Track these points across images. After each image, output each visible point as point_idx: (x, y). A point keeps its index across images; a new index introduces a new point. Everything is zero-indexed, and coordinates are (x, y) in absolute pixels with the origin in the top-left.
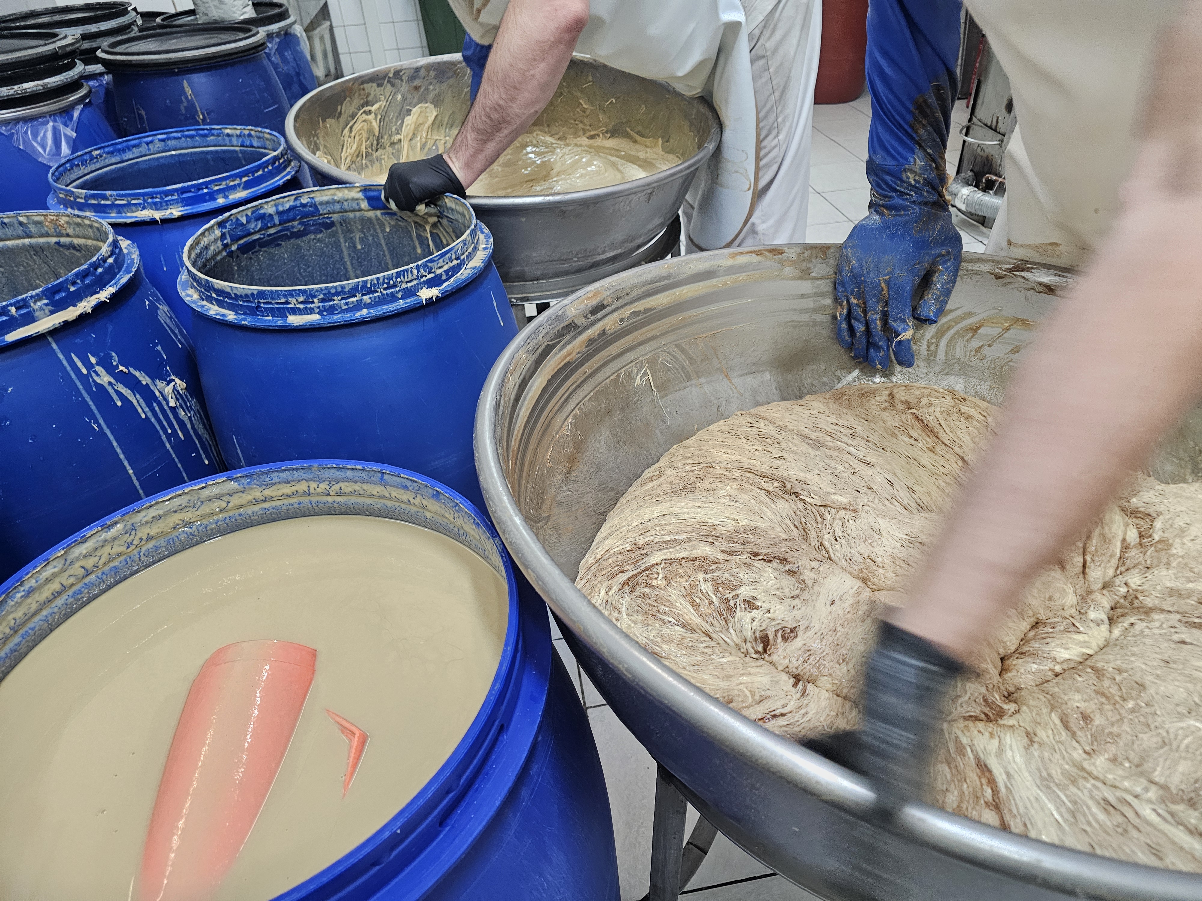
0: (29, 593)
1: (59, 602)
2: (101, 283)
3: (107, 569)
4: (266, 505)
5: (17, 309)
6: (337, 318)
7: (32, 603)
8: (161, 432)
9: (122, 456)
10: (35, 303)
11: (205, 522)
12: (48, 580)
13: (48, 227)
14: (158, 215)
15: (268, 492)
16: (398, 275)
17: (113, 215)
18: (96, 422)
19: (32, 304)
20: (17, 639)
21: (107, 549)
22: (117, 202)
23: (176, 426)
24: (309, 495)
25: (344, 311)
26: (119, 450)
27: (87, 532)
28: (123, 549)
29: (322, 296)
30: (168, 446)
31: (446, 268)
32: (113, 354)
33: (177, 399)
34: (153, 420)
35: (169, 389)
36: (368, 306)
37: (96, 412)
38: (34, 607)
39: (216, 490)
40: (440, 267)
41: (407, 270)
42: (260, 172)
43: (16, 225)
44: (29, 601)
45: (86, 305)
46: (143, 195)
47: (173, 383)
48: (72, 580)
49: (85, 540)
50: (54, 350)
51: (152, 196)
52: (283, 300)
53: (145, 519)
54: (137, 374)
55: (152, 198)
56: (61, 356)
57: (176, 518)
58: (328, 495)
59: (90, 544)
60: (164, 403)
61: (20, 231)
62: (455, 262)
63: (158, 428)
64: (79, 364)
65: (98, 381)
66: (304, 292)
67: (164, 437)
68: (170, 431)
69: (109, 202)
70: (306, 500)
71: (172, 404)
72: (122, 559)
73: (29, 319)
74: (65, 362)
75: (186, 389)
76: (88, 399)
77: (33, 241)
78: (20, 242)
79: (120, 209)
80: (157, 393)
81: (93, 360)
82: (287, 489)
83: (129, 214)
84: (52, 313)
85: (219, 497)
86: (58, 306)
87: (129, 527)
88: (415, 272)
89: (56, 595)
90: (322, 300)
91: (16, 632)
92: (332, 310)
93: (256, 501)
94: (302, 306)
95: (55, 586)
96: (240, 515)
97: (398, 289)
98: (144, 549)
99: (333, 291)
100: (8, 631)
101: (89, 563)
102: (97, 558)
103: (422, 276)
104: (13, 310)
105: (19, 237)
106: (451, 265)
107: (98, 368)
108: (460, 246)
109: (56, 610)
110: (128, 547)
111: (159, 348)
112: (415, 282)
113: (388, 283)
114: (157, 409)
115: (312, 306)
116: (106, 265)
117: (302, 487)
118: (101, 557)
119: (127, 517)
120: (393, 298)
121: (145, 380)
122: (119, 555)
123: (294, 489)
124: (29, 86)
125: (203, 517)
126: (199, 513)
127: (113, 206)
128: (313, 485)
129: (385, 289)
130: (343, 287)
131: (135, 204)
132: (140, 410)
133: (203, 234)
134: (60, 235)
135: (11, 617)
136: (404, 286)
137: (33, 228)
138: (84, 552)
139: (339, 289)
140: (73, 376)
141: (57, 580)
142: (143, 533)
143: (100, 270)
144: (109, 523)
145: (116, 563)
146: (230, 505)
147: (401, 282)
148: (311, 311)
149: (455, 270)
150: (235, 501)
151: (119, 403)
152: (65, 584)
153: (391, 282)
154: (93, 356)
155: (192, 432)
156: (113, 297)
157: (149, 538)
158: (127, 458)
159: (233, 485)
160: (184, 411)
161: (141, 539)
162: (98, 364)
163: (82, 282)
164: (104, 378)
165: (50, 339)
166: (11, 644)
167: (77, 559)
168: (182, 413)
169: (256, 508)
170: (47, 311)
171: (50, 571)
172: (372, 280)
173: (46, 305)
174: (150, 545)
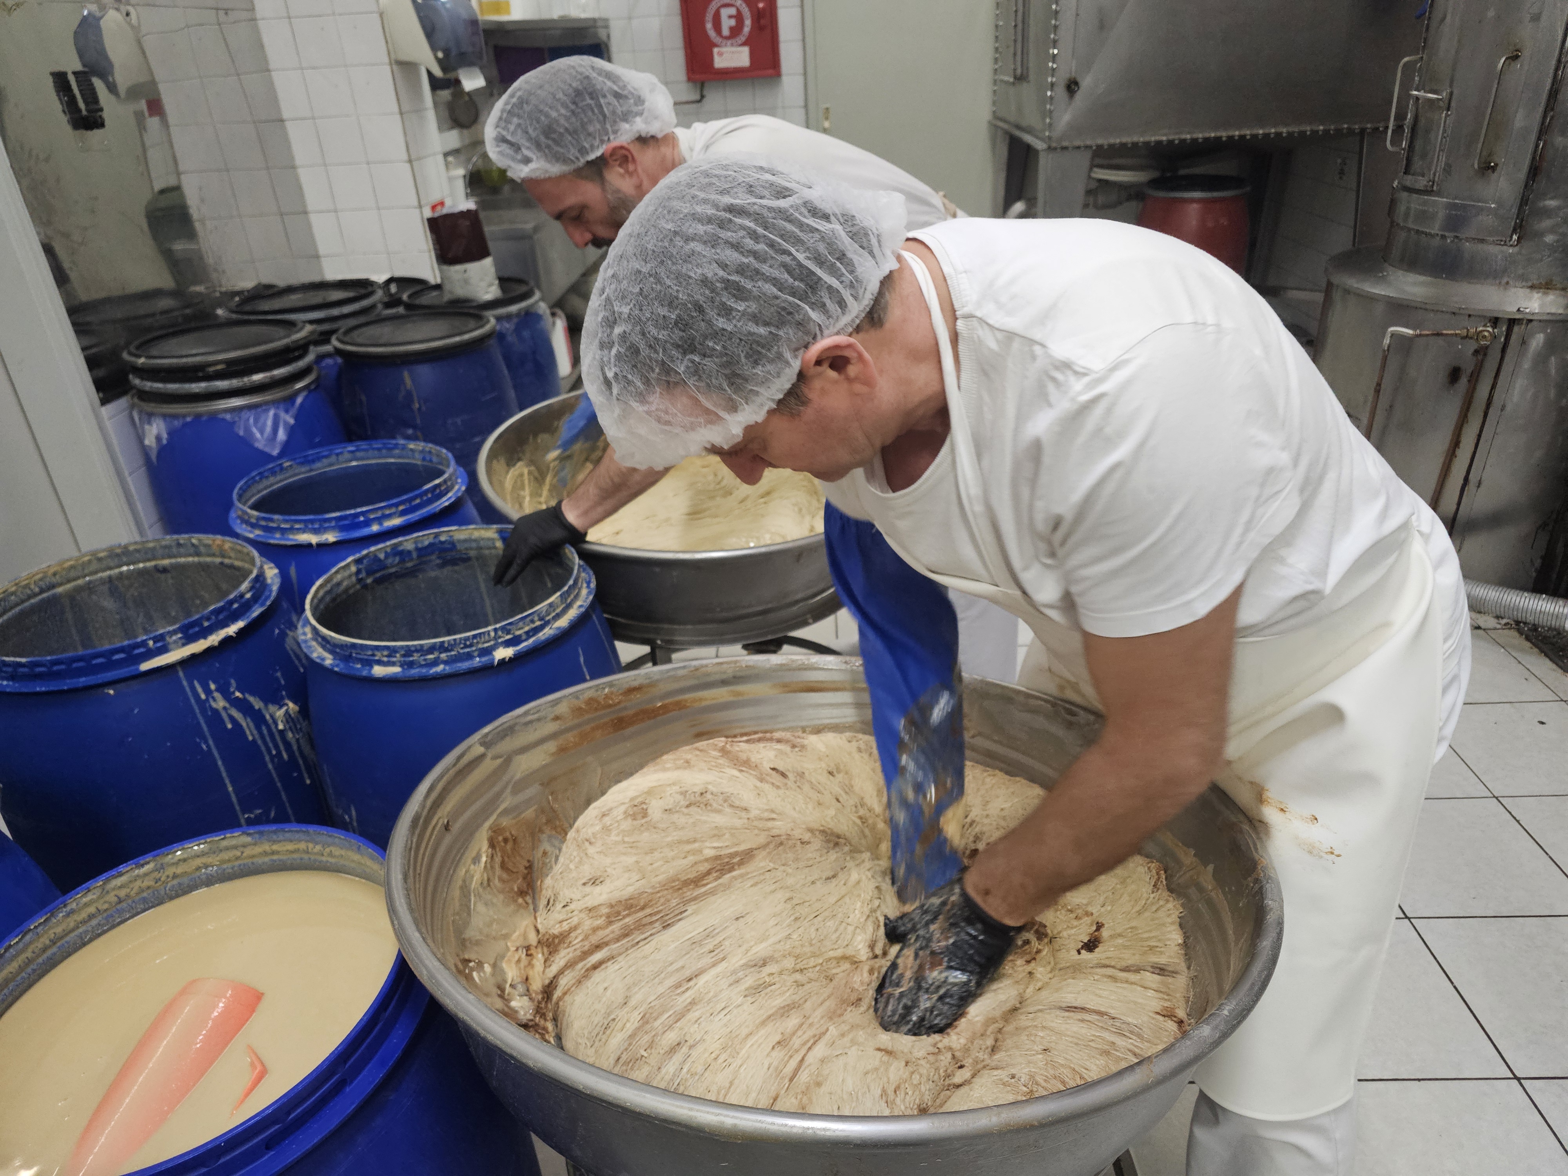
0: (68, 915)
1: (94, 922)
2: (234, 617)
3: (137, 898)
4: (275, 857)
5: (155, 642)
6: (415, 672)
7: (71, 922)
8: (265, 753)
9: (224, 774)
10: (171, 637)
11: (225, 866)
12: (86, 905)
13: (215, 549)
14: (314, 539)
15: (275, 847)
16: (475, 637)
17: (278, 535)
18: (206, 742)
19: (168, 638)
20: (54, 949)
21: (138, 883)
22: (283, 526)
23: (282, 747)
24: (308, 853)
25: (421, 666)
26: (222, 769)
27: (122, 868)
28: (152, 883)
29: (403, 652)
30: (270, 766)
31: (527, 629)
32: (233, 681)
33: (288, 722)
34: (259, 742)
35: (280, 713)
36: (445, 663)
37: (207, 734)
38: (72, 924)
39: (234, 842)
40: (520, 629)
41: (484, 633)
42: (418, 501)
43: (190, 545)
44: (69, 919)
45: (214, 639)
46: (305, 521)
47: (285, 708)
48: (106, 906)
49: (121, 875)
50: (178, 678)
51: (312, 522)
52: (370, 653)
53: (172, 861)
54: (251, 699)
55: (312, 524)
56: (185, 683)
57: (199, 862)
58: (323, 855)
59: (123, 879)
60: (273, 727)
61: (192, 550)
62: (538, 623)
63: (263, 749)
64: (200, 690)
65: (214, 705)
66: (387, 648)
67: (267, 758)
68: (274, 752)
69: (274, 525)
70: (306, 857)
71: (281, 727)
72: (149, 891)
73: (164, 650)
74: (188, 689)
75: (299, 712)
76: (202, 722)
77: (202, 559)
78: (190, 559)
79: (284, 531)
80: (268, 717)
81: (213, 687)
82: (290, 847)
83: (291, 537)
84: (184, 645)
85: (235, 847)
86: (189, 639)
87: (159, 866)
88: (492, 634)
89: (91, 917)
90: (404, 656)
91: (54, 943)
92: (411, 665)
93: (265, 853)
94: (385, 659)
95: (92, 909)
96: (253, 863)
97: (474, 648)
98: (169, 885)
99: (413, 649)
100: (48, 942)
101: (122, 893)
102: (128, 890)
103: (500, 637)
104: (151, 643)
105: (190, 555)
106: (533, 626)
107: (217, 695)
108: (545, 609)
109: (90, 929)
110: (156, 883)
111: (279, 674)
112: (492, 643)
113: (465, 644)
114: (265, 732)
115: (394, 659)
116: (243, 600)
117: (302, 846)
118: (132, 889)
119: (158, 858)
120: (469, 656)
121: (257, 704)
122: (149, 888)
123: (296, 847)
124: (257, 377)
125: (223, 862)
126: (218, 858)
127: (278, 529)
128: (311, 845)
129: (462, 648)
130: (422, 646)
131: (298, 529)
132: (248, 732)
133: (337, 572)
134: (223, 556)
135: (52, 931)
136: (480, 646)
137: (202, 549)
138: (119, 884)
139: (419, 648)
140: (193, 701)
141: (95, 905)
142: (170, 871)
143: (236, 606)
144: (142, 862)
145: (145, 894)
146: (245, 855)
147: (478, 643)
148: (393, 664)
149: (536, 630)
150: (248, 852)
151: (229, 726)
152: (100, 908)
153: (468, 643)
154: (214, 682)
155: (297, 753)
156: (241, 632)
157: (175, 876)
158: (229, 776)
159: (248, 839)
160: (293, 733)
161: (168, 877)
162: (217, 690)
163: (216, 617)
164: (220, 703)
165: (179, 669)
166: (49, 953)
167: (114, 889)
168: (290, 735)
169: (266, 859)
170: (180, 644)
171: (90, 897)
172: (449, 641)
173: (180, 638)
174: (175, 882)
